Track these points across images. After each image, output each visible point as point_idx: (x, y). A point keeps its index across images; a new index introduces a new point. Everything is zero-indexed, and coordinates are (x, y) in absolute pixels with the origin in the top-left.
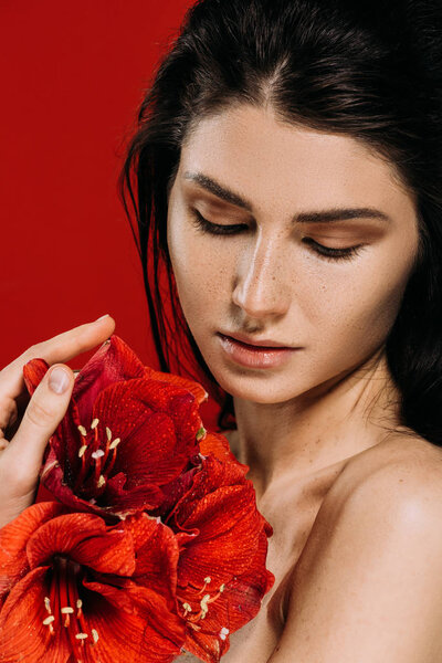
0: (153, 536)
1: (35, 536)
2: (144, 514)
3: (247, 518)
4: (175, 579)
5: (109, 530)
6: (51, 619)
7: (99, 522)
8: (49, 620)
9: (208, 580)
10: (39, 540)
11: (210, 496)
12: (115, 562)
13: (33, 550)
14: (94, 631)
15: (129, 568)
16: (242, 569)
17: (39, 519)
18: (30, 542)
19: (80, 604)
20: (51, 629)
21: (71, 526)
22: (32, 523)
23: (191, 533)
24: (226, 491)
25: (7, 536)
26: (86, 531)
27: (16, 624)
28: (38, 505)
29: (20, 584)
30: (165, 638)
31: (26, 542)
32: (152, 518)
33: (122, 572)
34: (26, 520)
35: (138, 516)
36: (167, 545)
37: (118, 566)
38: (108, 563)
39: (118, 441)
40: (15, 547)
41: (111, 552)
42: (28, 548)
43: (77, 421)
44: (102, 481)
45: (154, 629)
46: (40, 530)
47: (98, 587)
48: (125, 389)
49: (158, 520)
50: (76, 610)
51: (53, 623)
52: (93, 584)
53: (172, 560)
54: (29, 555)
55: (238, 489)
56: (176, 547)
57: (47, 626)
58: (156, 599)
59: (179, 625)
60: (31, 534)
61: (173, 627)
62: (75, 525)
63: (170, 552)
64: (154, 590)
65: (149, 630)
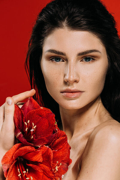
0: (46, 151)
1: (16, 153)
2: (44, 145)
3: (65, 145)
4: (52, 162)
5: (36, 150)
6: (20, 174)
7: (33, 148)
8: (19, 175)
9: (58, 162)
10: (17, 154)
11: (58, 140)
12: (37, 159)
13: (15, 157)
14: (31, 177)
15: (41, 160)
16: (64, 159)
17: (17, 148)
18: (14, 154)
19: (27, 170)
20: (20, 177)
21: (25, 150)
22: (15, 149)
23: (55, 150)
24: (61, 138)
25: (9, 153)
26: (29, 151)
27: (11, 176)
28: (16, 144)
29: (12, 166)
30: (49, 178)
31: (13, 154)
32: (46, 146)
33: (39, 161)
34: (13, 149)
35: (42, 146)
36: (50, 153)
37: (38, 160)
38: (35, 159)
39: (36, 126)
40: (11, 156)
41: (36, 156)
42: (14, 156)
43: (24, 121)
44: (32, 137)
45: (46, 175)
46: (17, 151)
47: (31, 165)
48: (35, 112)
49: (48, 147)
50: (26, 171)
51: (21, 176)
52: (30, 164)
53: (51, 157)
54: (14, 158)
55: (64, 138)
56: (52, 154)
57: (19, 177)
58: (47, 168)
59: (53, 174)
60: (15, 152)
61: (51, 175)
62: (26, 149)
63: (51, 155)
64: (46, 165)
65: (44, 176)
